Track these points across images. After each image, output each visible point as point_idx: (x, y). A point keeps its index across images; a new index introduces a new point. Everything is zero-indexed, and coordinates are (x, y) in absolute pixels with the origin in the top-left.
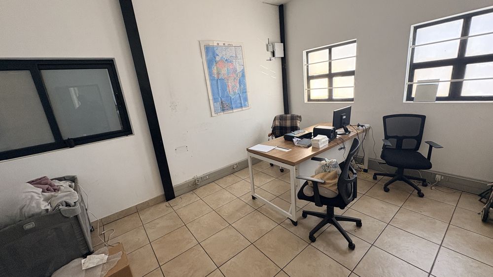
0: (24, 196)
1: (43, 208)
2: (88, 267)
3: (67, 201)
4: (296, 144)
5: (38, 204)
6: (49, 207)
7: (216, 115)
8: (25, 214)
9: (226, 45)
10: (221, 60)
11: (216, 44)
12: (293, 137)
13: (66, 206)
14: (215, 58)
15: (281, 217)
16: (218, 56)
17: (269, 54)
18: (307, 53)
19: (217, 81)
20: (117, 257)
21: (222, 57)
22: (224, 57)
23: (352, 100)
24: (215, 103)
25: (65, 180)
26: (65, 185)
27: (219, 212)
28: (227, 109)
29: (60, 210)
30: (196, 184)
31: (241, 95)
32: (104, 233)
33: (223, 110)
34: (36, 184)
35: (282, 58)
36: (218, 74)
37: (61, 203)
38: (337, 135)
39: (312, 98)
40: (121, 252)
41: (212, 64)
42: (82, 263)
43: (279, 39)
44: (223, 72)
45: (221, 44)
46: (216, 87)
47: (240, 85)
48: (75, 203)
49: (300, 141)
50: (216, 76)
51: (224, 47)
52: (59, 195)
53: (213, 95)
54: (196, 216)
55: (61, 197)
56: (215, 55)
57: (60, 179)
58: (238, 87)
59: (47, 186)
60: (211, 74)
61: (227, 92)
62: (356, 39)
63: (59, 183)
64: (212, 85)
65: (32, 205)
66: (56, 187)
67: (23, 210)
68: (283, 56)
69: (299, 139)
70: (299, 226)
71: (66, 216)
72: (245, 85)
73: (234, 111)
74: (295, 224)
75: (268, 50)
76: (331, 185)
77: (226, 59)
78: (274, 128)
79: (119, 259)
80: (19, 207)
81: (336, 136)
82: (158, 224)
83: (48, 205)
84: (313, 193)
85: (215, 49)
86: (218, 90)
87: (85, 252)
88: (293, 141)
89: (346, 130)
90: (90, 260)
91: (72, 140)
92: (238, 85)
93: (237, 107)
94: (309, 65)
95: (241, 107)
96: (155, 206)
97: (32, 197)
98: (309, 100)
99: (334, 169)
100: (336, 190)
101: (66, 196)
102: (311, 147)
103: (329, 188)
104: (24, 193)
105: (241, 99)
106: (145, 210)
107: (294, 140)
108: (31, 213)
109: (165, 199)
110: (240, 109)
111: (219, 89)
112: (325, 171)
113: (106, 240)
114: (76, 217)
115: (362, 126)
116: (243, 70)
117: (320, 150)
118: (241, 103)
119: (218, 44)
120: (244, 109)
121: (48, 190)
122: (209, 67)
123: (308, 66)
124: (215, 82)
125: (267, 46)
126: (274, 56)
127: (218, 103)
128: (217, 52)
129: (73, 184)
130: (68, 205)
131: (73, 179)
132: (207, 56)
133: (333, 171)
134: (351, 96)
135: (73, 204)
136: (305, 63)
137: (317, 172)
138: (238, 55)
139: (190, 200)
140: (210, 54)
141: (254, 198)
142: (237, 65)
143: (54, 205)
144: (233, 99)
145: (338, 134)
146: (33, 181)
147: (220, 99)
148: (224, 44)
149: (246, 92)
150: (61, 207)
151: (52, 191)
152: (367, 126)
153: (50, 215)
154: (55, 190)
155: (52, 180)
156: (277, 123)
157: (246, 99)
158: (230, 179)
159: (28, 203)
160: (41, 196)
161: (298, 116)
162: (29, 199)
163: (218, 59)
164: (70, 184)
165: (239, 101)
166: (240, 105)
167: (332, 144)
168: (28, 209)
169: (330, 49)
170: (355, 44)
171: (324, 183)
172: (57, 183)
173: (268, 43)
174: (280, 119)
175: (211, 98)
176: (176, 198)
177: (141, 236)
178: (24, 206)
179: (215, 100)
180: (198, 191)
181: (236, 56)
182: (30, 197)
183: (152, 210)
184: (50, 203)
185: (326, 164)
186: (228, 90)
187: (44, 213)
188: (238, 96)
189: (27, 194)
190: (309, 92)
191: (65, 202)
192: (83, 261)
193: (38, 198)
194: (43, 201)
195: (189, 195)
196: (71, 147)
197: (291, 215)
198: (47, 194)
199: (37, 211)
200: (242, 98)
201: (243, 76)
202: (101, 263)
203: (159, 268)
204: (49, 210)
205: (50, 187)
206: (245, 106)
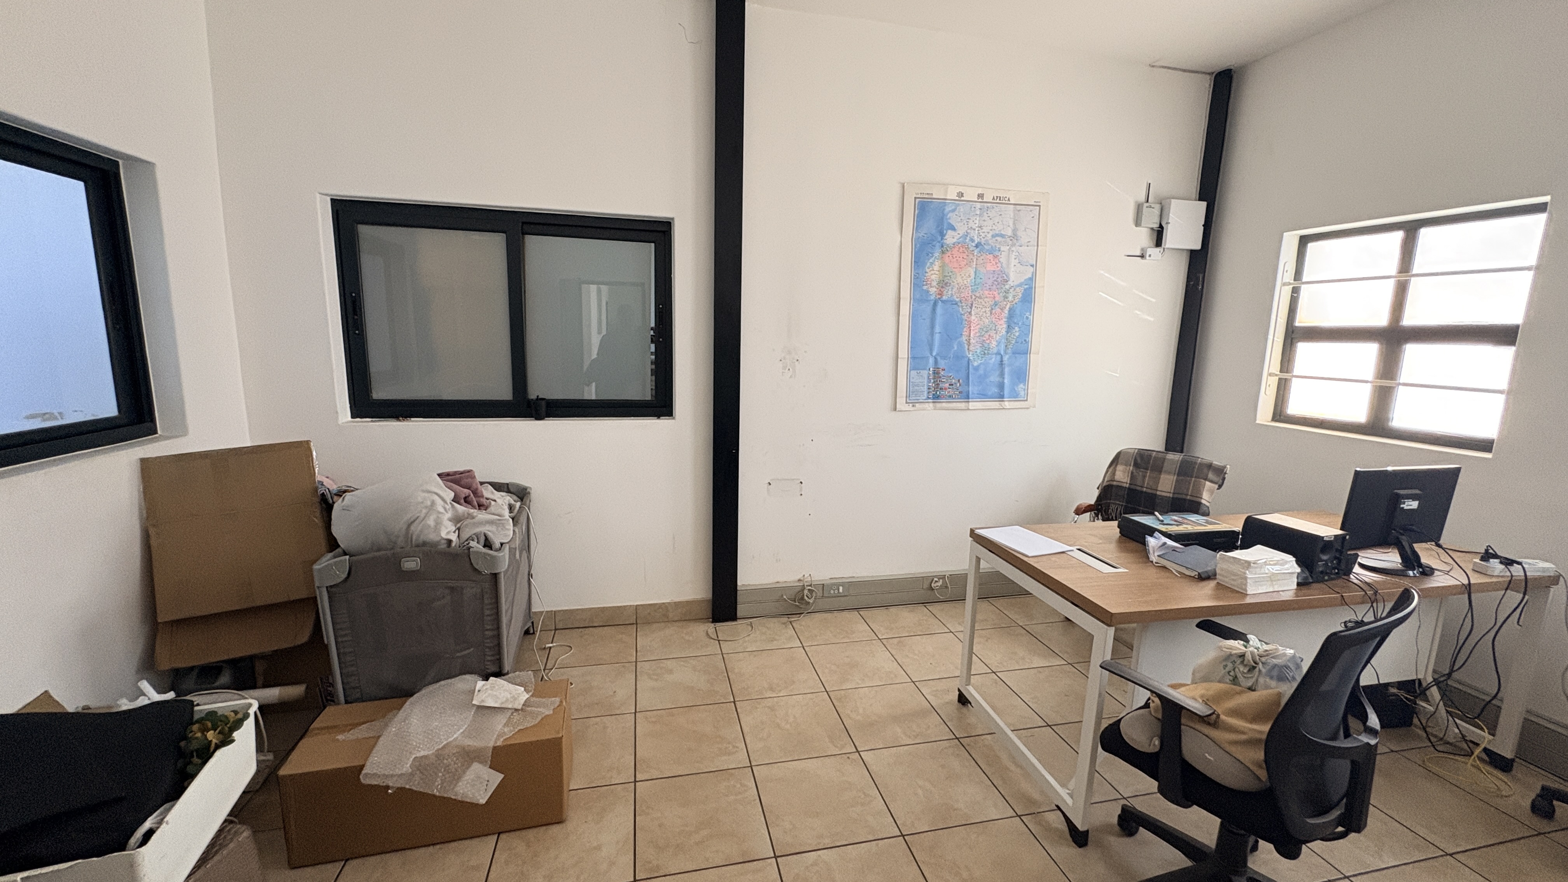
0: (421, 496)
1: (444, 535)
2: (483, 701)
3: (490, 534)
4: (1154, 558)
5: (438, 523)
6: (454, 537)
7: (909, 407)
8: (412, 535)
9: (988, 198)
10: (961, 243)
11: (952, 195)
12: (1151, 531)
13: (484, 546)
14: (943, 235)
15: (1036, 796)
16: (954, 229)
17: (1143, 237)
18: (1304, 241)
19: (935, 304)
20: (546, 708)
21: (966, 236)
22: (974, 235)
23: (1485, 445)
24: (914, 373)
25: (509, 491)
26: (503, 500)
27: (840, 700)
28: (950, 396)
29: (469, 549)
30: (802, 598)
31: (1006, 358)
32: (550, 648)
33: (936, 398)
34: (452, 481)
35: (1192, 252)
36: (943, 284)
37: (477, 536)
38: (1357, 569)
39: (1294, 408)
40: (558, 700)
41: (929, 254)
42: (477, 689)
43: (1194, 186)
44: (959, 280)
45: (971, 195)
46: (928, 321)
47: (1009, 328)
48: (502, 544)
49: (1174, 549)
50: (933, 290)
51: (978, 205)
52: (481, 516)
53: (914, 344)
54: (771, 689)
55: (481, 523)
56: (942, 226)
57: (498, 487)
58: (1004, 332)
59: (467, 491)
60: (918, 282)
61: (960, 345)
62: (1547, 199)
63: (492, 493)
64: (914, 317)
65: (428, 522)
66: (484, 501)
67: (412, 528)
68: (1198, 246)
69: (1170, 542)
70: (1090, 851)
71: (477, 567)
72: (1027, 329)
73: (972, 405)
74: (1080, 838)
75: (1138, 223)
76: (1243, 737)
77: (977, 240)
78: (1108, 491)
79: (547, 713)
80: (409, 516)
81: (1349, 571)
82: (671, 672)
83: (454, 532)
84: (1157, 742)
85: (948, 209)
86: (932, 334)
87: (493, 668)
88: (1144, 543)
89: (1411, 561)
90: (492, 688)
91: (543, 403)
92: (1003, 327)
93: (983, 396)
94: (1304, 288)
95: (1001, 397)
96: (680, 624)
97: (433, 503)
98: (1279, 415)
99: (1273, 683)
100: (1260, 767)
101: (491, 522)
102: (1212, 584)
103: (1229, 748)
104: (423, 491)
105: (1002, 375)
106: (655, 626)
107: (1151, 541)
108: (422, 538)
109: (710, 614)
110: (996, 405)
111: (938, 329)
112: (1235, 681)
113: (549, 666)
114: (495, 576)
115: (1508, 562)
116: (1031, 279)
117: (1248, 600)
118: (1001, 386)
119: (961, 195)
120: (1007, 404)
121: (467, 501)
122: (919, 261)
123: (1296, 291)
124: (928, 308)
125: (1139, 208)
126: (1159, 243)
127: (925, 373)
128: (953, 219)
129: (518, 504)
130: (488, 544)
131: (522, 494)
132: (917, 227)
133: (1267, 687)
134: (1489, 429)
135: (498, 545)
136: (1289, 276)
137: (1198, 675)
138: (1019, 233)
139: (773, 640)
140: (930, 225)
141: (963, 700)
142: (1013, 262)
143: (465, 535)
144: (976, 369)
145: (1363, 566)
146: (448, 474)
147: (931, 361)
148: (981, 196)
149: (1026, 352)
150: (473, 544)
151: (474, 507)
152: (1537, 567)
153: (450, 554)
154: (480, 506)
155: (482, 483)
156: (1122, 476)
157: (1021, 375)
158: (908, 617)
159: (422, 515)
160: (448, 507)
161: (1210, 466)
162: (426, 507)
163: (951, 238)
164: (513, 502)
165: (994, 378)
166: (995, 390)
167: (1316, 593)
168: (419, 528)
169: (1411, 230)
170: (1541, 218)
171: (1210, 721)
172: (488, 492)
173: (1143, 198)
174: (1136, 465)
175: (904, 353)
176: (739, 622)
177: (622, 689)
178: (414, 521)
179: (916, 362)
180: (804, 623)
181: (1015, 236)
182: (429, 503)
183: (670, 631)
184: (459, 529)
185: (1242, 656)
186: (964, 338)
187: (443, 546)
188: (994, 360)
189: (426, 495)
190: (1283, 387)
191: (485, 535)
192: (480, 684)
193: (442, 510)
194: (450, 520)
195: (774, 624)
196: (539, 417)
197: (1069, 801)
198: (461, 509)
199: (432, 537)
200: (1007, 370)
201: (1028, 297)
202: (510, 706)
203: (633, 784)
204: (453, 544)
205: (472, 495)
206: (1015, 396)
